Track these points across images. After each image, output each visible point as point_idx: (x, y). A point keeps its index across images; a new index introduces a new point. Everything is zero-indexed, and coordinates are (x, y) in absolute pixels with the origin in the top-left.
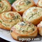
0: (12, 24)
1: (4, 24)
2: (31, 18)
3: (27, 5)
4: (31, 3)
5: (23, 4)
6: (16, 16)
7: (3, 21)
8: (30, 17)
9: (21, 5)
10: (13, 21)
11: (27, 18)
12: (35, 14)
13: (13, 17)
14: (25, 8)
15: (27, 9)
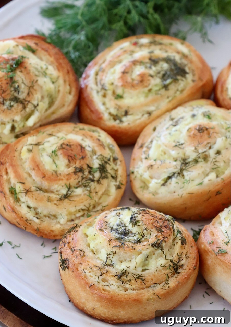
0: (73, 209)
1: (29, 207)
2: (174, 180)
3: (166, 87)
4: (189, 77)
5: (143, 79)
6: (96, 164)
7: (27, 191)
8: (169, 178)
9: (133, 86)
10: (79, 191)
11: (151, 177)
12: (196, 161)
13: (81, 170)
14: (151, 108)
15: (159, 117)
